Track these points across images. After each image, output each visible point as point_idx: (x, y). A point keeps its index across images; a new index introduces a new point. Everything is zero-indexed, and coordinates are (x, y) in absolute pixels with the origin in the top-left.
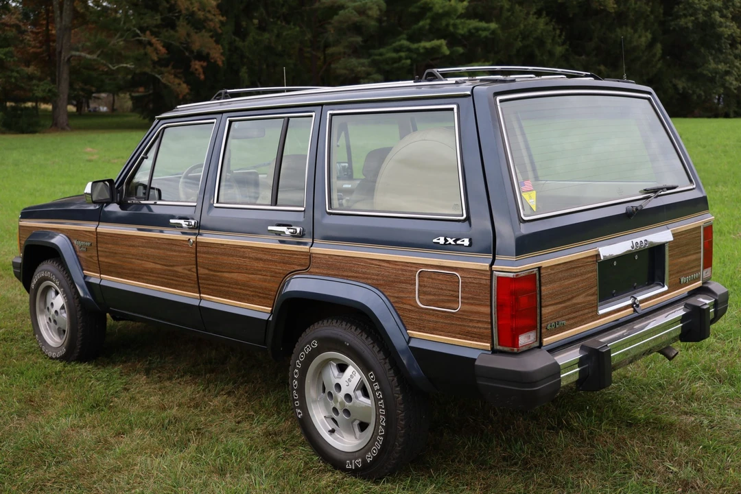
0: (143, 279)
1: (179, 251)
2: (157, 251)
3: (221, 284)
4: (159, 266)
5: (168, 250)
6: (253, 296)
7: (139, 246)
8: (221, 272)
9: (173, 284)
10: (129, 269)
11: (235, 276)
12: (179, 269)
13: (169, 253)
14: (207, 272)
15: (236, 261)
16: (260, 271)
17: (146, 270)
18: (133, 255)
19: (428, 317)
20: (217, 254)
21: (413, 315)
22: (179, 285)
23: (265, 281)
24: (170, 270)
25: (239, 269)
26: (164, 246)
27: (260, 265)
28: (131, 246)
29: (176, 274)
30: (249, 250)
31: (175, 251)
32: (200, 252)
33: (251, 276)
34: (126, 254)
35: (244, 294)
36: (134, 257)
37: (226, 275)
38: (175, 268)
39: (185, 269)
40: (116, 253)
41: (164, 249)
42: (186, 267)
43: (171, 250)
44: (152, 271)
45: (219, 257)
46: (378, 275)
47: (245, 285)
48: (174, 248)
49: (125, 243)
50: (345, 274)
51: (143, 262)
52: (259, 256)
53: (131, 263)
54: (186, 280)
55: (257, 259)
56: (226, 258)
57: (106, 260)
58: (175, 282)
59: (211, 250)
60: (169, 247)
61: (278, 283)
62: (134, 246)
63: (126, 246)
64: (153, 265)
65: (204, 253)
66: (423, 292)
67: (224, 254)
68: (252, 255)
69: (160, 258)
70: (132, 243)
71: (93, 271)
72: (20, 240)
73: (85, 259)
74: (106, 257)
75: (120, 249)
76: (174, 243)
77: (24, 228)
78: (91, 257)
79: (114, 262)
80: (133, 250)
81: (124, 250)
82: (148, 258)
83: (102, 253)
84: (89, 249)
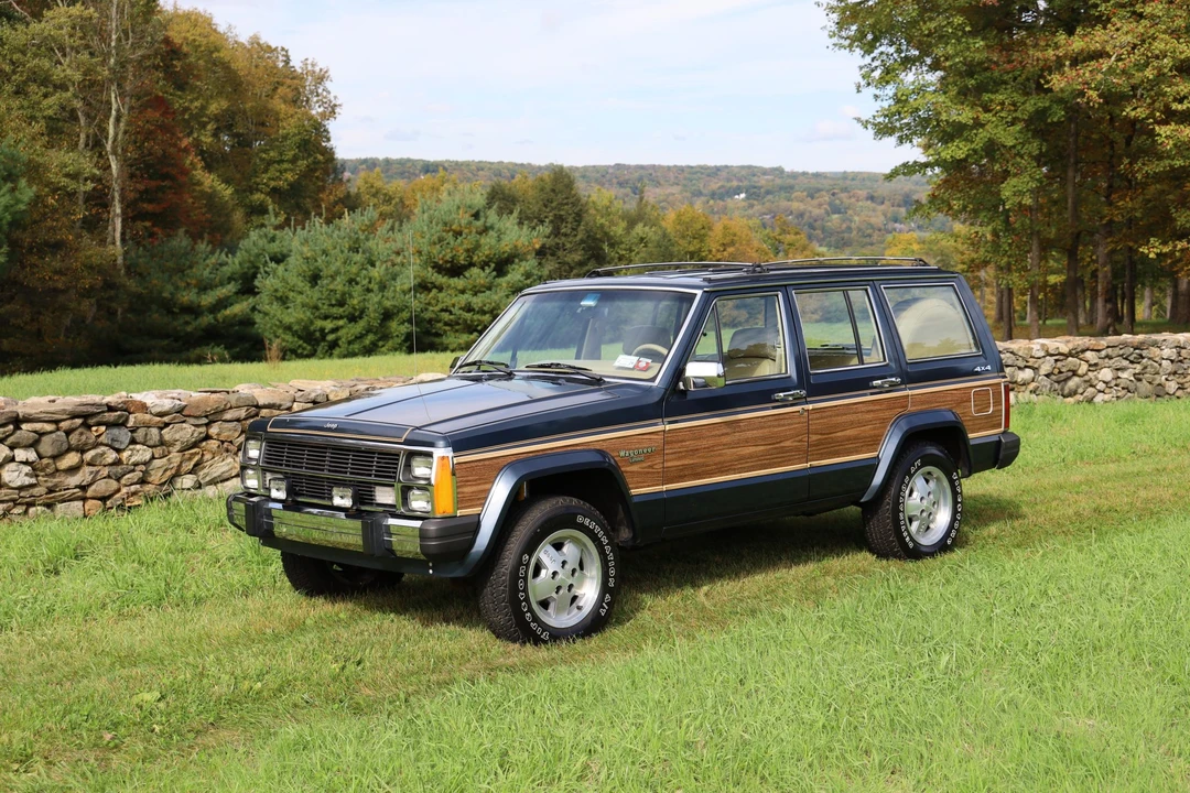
0: (734, 469)
1: (789, 424)
2: (760, 431)
3: (832, 445)
4: (762, 448)
5: (776, 426)
6: (862, 447)
7: (734, 432)
8: (832, 433)
9: (775, 462)
10: (715, 464)
11: (848, 433)
12: (788, 443)
13: (776, 430)
14: (820, 437)
15: (850, 418)
16: (871, 421)
17: (742, 458)
18: (724, 445)
19: (977, 422)
20: (831, 416)
21: (970, 423)
22: (784, 461)
23: (874, 429)
24: (776, 448)
25: (852, 425)
26: (769, 424)
27: (870, 416)
28: (723, 435)
29: (784, 450)
31: (783, 425)
32: (813, 419)
33: (863, 428)
34: (713, 447)
35: (853, 448)
36: (726, 447)
37: (840, 434)
38: (782, 444)
39: (795, 441)
40: (697, 450)
41: (770, 427)
42: (797, 439)
43: (779, 426)
44: (751, 456)
45: (834, 418)
46: (951, 401)
47: (856, 438)
48: (782, 422)
49: (714, 433)
50: (933, 406)
51: (740, 449)
52: (870, 408)
53: (720, 455)
54: (794, 453)
55: (868, 411)
56: (839, 418)
57: (679, 463)
58: (780, 460)
59: (824, 415)
60: (776, 423)
61: (885, 427)
62: (727, 434)
63: (715, 436)
64: (752, 449)
65: (817, 419)
66: (975, 406)
67: (838, 415)
68: (864, 408)
69: (764, 438)
70: (725, 431)
71: (649, 486)
72: (458, 487)
73: (638, 472)
74: (679, 458)
75: (704, 443)
76: (781, 417)
77: (473, 464)
78: (650, 467)
79: (692, 462)
80: (725, 440)
81: (711, 442)
82: (747, 442)
83: (673, 456)
84: (649, 456)
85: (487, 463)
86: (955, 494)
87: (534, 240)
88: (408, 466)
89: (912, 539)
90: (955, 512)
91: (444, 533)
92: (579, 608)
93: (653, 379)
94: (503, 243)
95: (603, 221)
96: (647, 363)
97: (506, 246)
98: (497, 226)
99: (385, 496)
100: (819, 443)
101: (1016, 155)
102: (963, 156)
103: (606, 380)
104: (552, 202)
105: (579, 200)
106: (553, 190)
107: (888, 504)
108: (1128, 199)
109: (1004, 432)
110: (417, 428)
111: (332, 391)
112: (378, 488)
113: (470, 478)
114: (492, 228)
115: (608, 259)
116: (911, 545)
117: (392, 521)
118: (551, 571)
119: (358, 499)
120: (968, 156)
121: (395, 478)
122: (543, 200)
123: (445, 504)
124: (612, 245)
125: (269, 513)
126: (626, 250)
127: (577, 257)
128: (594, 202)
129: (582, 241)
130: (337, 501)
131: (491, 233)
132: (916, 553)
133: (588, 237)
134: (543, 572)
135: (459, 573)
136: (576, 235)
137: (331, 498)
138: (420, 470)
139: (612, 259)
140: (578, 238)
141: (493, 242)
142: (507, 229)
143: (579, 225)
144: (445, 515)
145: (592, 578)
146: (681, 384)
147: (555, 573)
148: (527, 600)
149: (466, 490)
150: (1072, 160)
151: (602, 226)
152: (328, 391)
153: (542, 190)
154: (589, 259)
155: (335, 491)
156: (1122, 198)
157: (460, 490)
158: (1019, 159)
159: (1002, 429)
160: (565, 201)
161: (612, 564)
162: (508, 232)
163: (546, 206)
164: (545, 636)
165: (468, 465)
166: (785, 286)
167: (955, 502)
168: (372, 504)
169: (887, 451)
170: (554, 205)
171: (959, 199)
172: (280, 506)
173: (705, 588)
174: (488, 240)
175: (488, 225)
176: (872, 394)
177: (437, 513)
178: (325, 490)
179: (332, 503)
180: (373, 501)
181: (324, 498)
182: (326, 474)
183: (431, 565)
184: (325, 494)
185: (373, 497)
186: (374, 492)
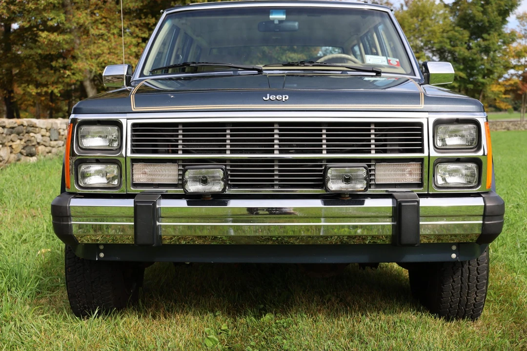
93: (413, 75)
96: (397, 62)
138: (452, 139)
177: (487, 188)
178: (273, 176)
179: (327, 190)
180: (373, 182)
181: (272, 186)
182: (277, 155)
183: (454, 248)
184: (273, 181)
185: (372, 177)
186: (374, 170)
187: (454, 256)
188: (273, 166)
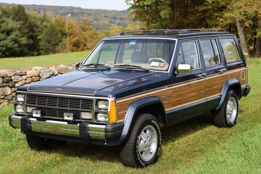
0: (189, 101)
1: (202, 85)
2: (196, 87)
3: (212, 91)
4: (196, 93)
5: (199, 86)
6: (218, 91)
7: (190, 88)
8: (212, 87)
9: (199, 98)
10: (185, 99)
11: (215, 87)
12: (202, 91)
14: (209, 89)
15: (215, 82)
16: (220, 83)
17: (191, 97)
18: (187, 93)
20: (211, 82)
21: (241, 82)
22: (201, 97)
23: (221, 85)
24: (199, 93)
25: (216, 84)
26: (198, 85)
27: (220, 81)
28: (187, 89)
29: (201, 94)
30: (218, 78)
31: (201, 85)
32: (207, 83)
33: (218, 85)
34: (184, 93)
35: (216, 92)
36: (188, 93)
37: (213, 88)
38: (201, 92)
39: (203, 91)
40: (181, 95)
41: (198, 86)
42: (204, 90)
43: (200, 85)
44: (193, 96)
45: (212, 82)
46: (237, 76)
47: (217, 89)
48: (201, 84)
49: (185, 89)
50: (233, 77)
51: (191, 94)
52: (220, 79)
53: (186, 96)
54: (203, 95)
56: (213, 82)
57: (176, 100)
58: (200, 97)
59: (210, 81)
60: (199, 85)
61: (223, 85)
62: (188, 89)
63: (185, 90)
64: (194, 94)
65: (209, 83)
66: (242, 77)
67: (213, 81)
68: (219, 79)
69: (197, 90)
70: (187, 88)
71: (169, 108)
72: (118, 112)
73: (166, 103)
74: (176, 98)
75: (182, 92)
76: (200, 82)
77: (122, 103)
78: (169, 101)
79: (179, 99)
80: (188, 91)
81: (184, 92)
82: (192, 91)
83: (175, 97)
84: (169, 97)
85: (126, 103)
86: (238, 105)
87: (18, 25)
88: (97, 104)
89: (229, 121)
90: (237, 111)
91: (114, 130)
92: (151, 153)
93: (167, 70)
94: (8, 26)
95: (34, 20)
96: (163, 65)
97: (9, 26)
98: (6, 21)
99: (86, 116)
100: (209, 91)
101: (164, 4)
102: (150, 4)
103: (150, 71)
104: (18, 14)
105: (26, 14)
106: (18, 11)
107: (223, 110)
108: (192, 17)
109: (247, 85)
110: (99, 90)
111: (8, 73)
112: (82, 113)
113: (121, 108)
114: (5, 21)
115: (36, 31)
116: (229, 123)
117: (90, 125)
118: (144, 141)
119: (75, 117)
120: (151, 4)
121: (92, 109)
122: (15, 14)
123: (113, 119)
124: (37, 28)
125: (30, 122)
126: (41, 29)
127: (26, 31)
128: (31, 15)
129: (28, 26)
130: (66, 118)
131: (5, 23)
132: (229, 126)
133: (30, 25)
134: (142, 141)
135: (117, 144)
136: (26, 25)
137: (63, 117)
138: (102, 106)
139: (37, 32)
140: (27, 25)
141: (5, 26)
142: (9, 22)
143: (27, 22)
144: (114, 123)
145: (154, 142)
146: (176, 72)
147: (145, 141)
148: (138, 152)
149: (120, 113)
150: (176, 6)
151: (33, 22)
152: (7, 73)
153: (15, 11)
154: (30, 32)
155: (65, 114)
156: (190, 17)
157: (118, 113)
158: (164, 5)
159: (246, 84)
160: (22, 14)
161: (160, 136)
162: (10, 23)
163: (16, 16)
164: (143, 165)
165: (120, 104)
166: (197, 38)
167: (238, 108)
168: (80, 119)
169: (223, 93)
170: (19, 15)
171: (148, 16)
172: (35, 120)
173: (177, 141)
174: (4, 25)
175: (3, 20)
176: (219, 74)
177: (111, 122)
178: (56, 113)
179: (64, 119)
180: (80, 118)
181: (56, 116)
182: (57, 107)
183: (106, 141)
184: (56, 115)
185: (80, 116)
186: (81, 114)
187: (106, 144)
188: (56, 110)
